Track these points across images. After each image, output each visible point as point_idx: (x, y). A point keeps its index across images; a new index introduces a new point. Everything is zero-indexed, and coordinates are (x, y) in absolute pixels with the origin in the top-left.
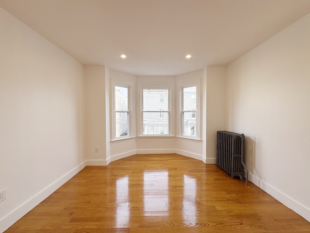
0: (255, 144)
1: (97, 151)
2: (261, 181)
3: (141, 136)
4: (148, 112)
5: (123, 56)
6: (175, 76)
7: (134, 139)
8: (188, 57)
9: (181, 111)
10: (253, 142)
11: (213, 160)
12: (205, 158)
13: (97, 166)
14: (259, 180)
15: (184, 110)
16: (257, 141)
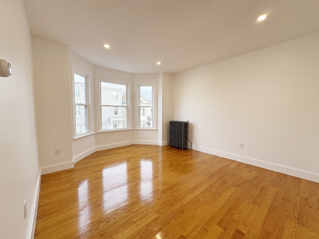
0: (194, 126)
1: (57, 152)
2: (197, 146)
3: (100, 132)
4: (107, 106)
5: (107, 46)
6: (133, 74)
7: (93, 135)
8: (159, 63)
9: (139, 107)
10: (192, 125)
11: (166, 143)
12: (162, 142)
13: (61, 171)
14: (196, 147)
15: (141, 105)
16: (195, 125)
